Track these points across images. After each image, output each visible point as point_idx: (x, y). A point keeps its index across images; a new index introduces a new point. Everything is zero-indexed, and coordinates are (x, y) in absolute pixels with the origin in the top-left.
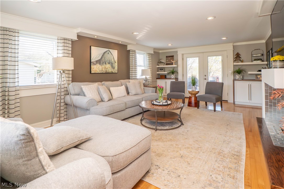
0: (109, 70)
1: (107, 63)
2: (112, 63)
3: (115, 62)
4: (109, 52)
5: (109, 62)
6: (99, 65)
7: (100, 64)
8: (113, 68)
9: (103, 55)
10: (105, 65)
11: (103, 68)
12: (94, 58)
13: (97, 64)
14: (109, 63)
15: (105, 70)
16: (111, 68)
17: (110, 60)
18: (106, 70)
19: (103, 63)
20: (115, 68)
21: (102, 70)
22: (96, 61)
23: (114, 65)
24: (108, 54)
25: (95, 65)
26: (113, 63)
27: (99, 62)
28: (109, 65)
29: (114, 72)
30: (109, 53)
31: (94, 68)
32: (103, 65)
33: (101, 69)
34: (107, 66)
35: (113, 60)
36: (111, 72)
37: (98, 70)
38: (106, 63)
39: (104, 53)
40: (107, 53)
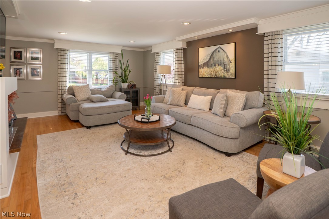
0: (219, 74)
1: (217, 65)
2: (225, 64)
3: (231, 62)
4: (220, 49)
5: (220, 63)
6: (206, 68)
7: (208, 67)
8: (227, 72)
9: (211, 56)
10: (214, 68)
11: (211, 71)
12: (202, 60)
13: (205, 68)
14: (220, 65)
15: (214, 74)
16: (223, 71)
17: (222, 59)
18: (216, 73)
19: (212, 65)
20: (229, 70)
21: (211, 74)
22: (204, 64)
23: (228, 67)
24: (219, 52)
25: (202, 68)
26: (227, 63)
27: (207, 64)
28: (220, 67)
29: (228, 77)
30: (221, 51)
31: (201, 72)
32: (212, 68)
33: (209, 73)
34: (217, 69)
35: (226, 60)
36: (222, 77)
37: (205, 74)
38: (215, 65)
39: (213, 52)
40: (217, 51)
